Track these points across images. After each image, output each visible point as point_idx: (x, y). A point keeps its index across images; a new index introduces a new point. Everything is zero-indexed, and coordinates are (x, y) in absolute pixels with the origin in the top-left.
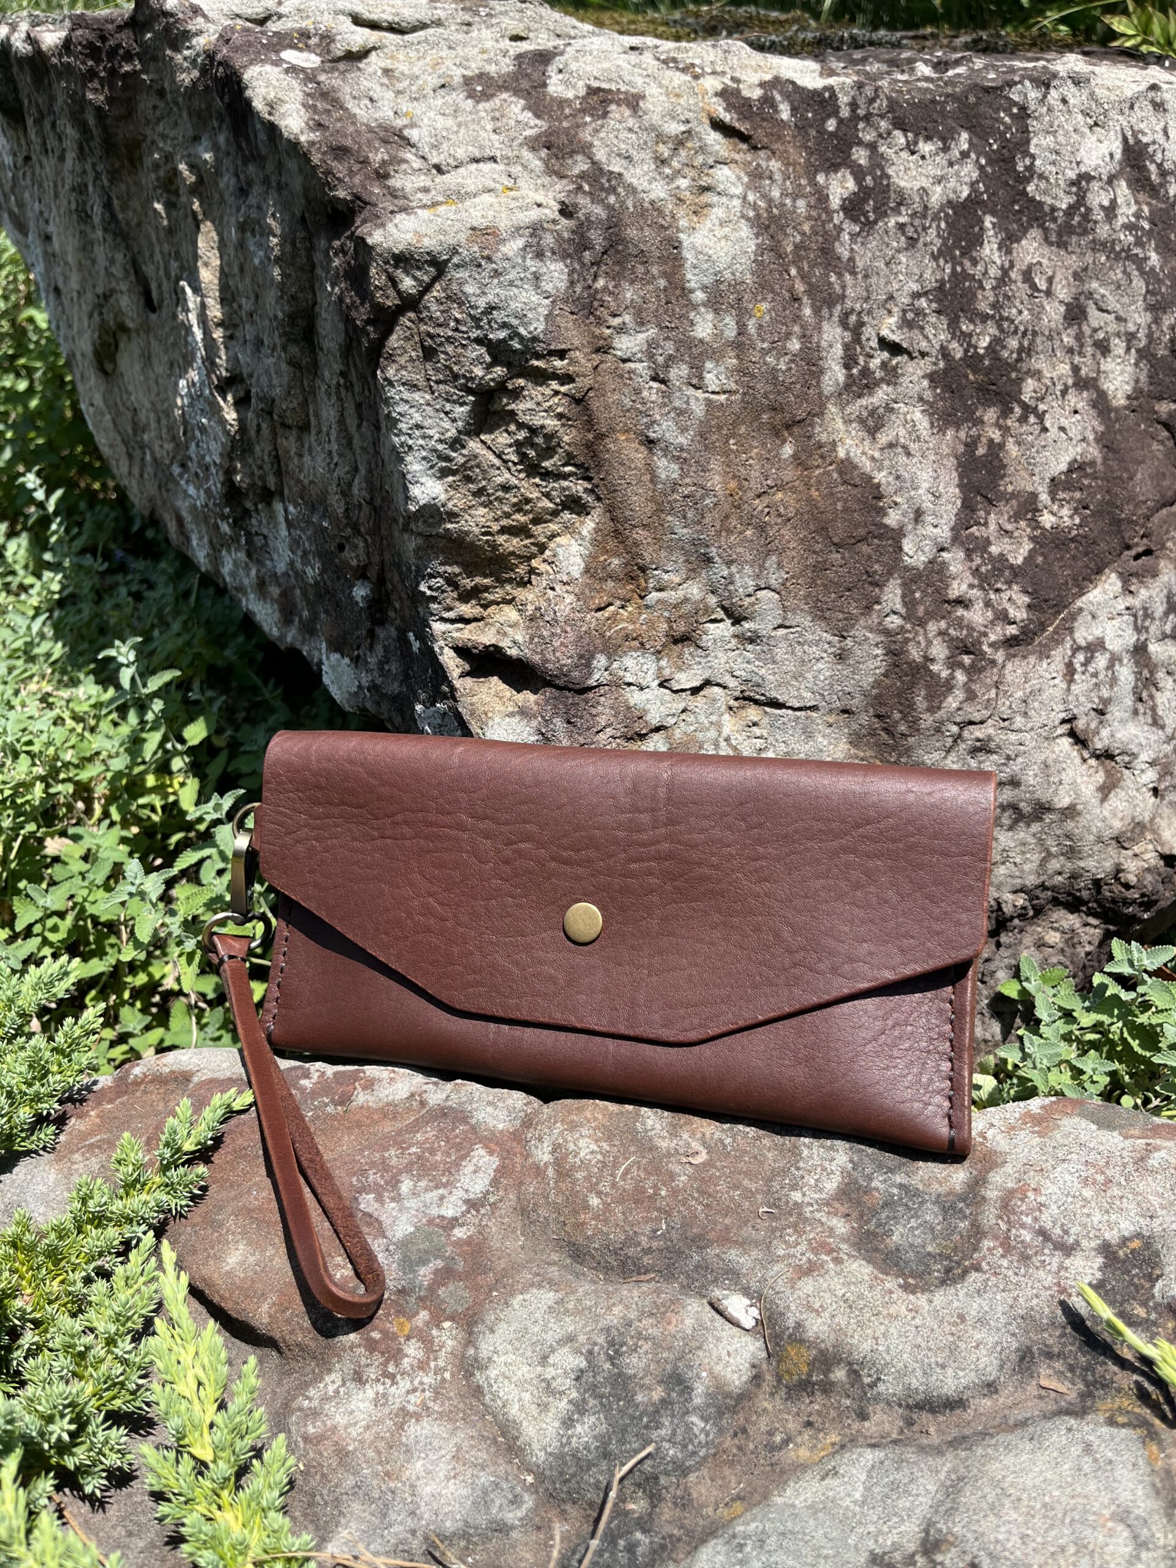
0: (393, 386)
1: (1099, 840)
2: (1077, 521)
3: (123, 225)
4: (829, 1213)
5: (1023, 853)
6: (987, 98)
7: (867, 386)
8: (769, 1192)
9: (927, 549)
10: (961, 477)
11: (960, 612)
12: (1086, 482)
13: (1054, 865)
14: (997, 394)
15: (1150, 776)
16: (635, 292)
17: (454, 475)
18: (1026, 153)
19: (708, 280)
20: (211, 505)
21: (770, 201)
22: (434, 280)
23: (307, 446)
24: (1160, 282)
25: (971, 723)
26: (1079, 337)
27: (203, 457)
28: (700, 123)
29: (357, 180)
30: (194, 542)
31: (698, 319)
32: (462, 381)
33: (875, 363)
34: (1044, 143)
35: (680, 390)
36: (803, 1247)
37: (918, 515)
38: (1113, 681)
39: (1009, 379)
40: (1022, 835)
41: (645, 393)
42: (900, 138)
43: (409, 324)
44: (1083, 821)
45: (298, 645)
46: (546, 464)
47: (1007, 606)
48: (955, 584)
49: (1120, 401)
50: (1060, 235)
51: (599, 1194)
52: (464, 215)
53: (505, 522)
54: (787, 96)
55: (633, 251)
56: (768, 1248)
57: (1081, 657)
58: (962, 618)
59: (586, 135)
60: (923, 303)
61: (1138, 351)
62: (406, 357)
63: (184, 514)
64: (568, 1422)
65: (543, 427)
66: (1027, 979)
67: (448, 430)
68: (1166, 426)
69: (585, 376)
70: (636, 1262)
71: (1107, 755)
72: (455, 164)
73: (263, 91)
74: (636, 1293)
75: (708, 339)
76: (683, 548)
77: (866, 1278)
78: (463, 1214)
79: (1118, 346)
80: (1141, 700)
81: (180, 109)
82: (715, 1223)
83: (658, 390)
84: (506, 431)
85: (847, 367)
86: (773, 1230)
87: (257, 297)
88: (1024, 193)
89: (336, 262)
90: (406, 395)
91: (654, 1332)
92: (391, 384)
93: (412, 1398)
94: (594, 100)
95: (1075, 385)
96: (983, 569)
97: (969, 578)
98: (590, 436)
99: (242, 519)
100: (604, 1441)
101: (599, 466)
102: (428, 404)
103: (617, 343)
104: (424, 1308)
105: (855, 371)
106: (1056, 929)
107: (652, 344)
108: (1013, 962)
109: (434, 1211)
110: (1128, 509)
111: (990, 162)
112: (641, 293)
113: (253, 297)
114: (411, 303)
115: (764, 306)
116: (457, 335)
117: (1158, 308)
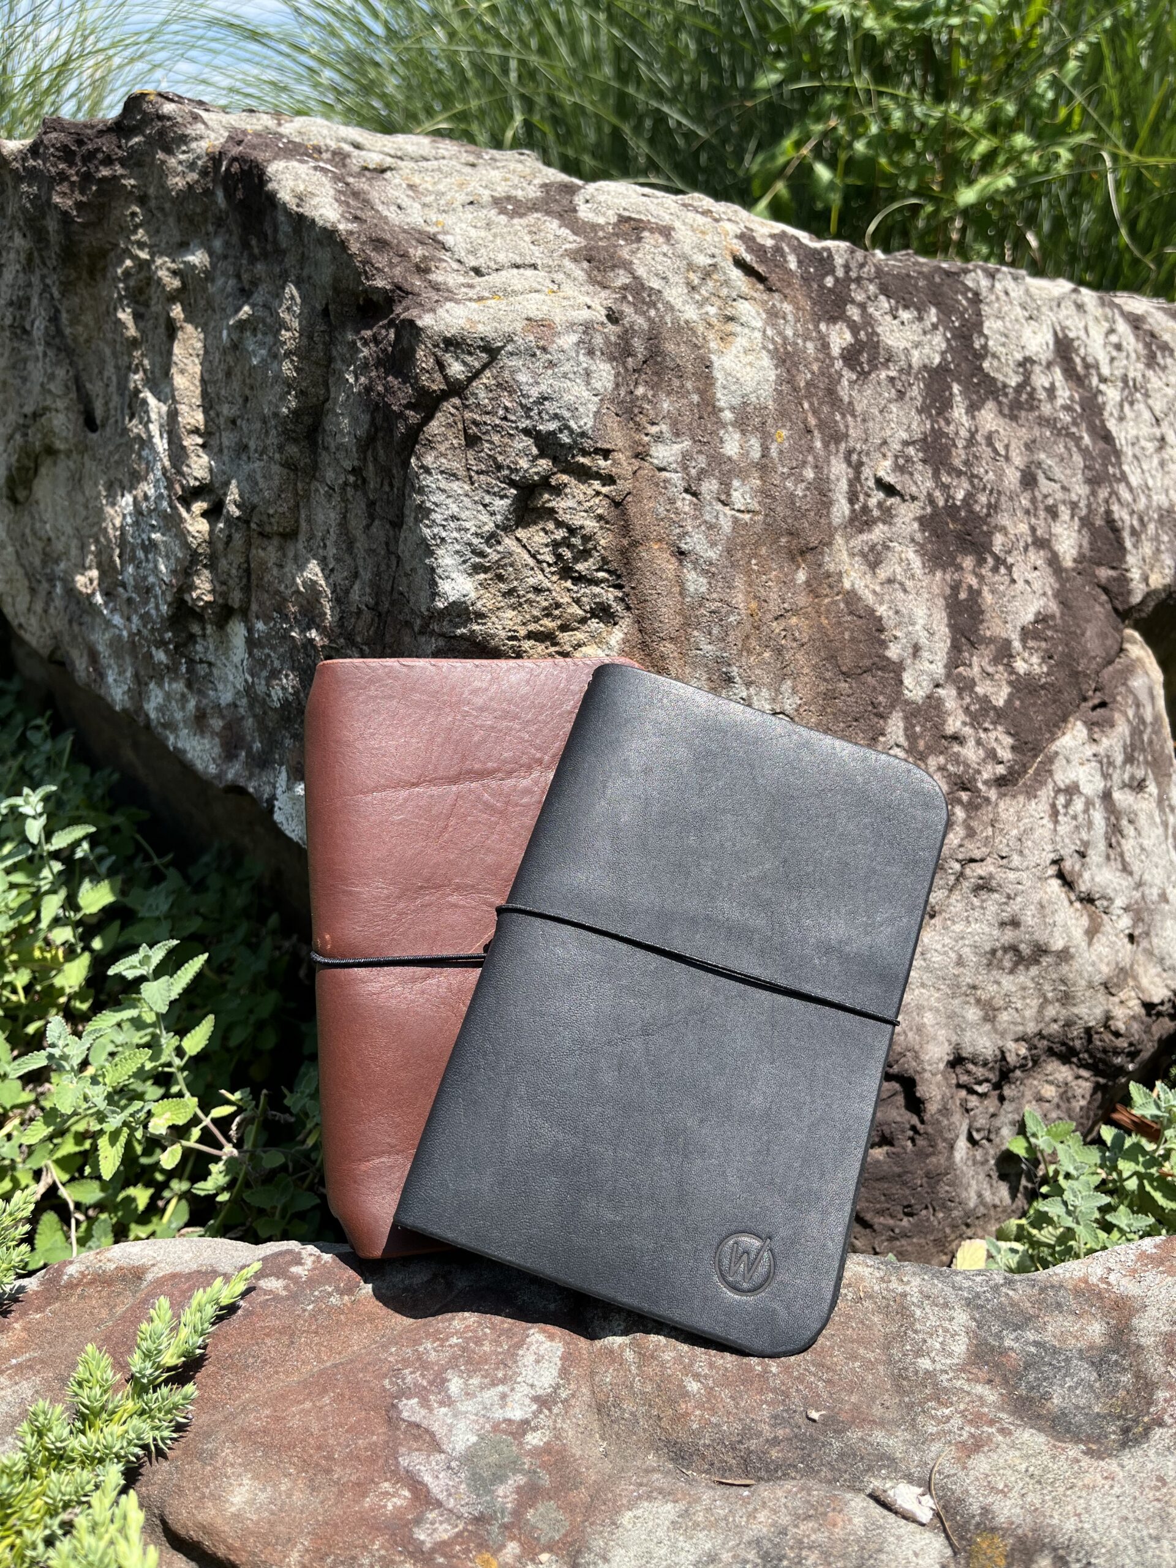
0: (430, 474)
1: (1090, 986)
2: (1045, 669)
3: (69, 341)
4: (968, 1380)
5: (1024, 998)
6: (948, 281)
7: (866, 523)
8: (890, 1362)
9: (925, 684)
10: (950, 616)
11: (956, 748)
12: (1049, 633)
13: (1051, 1011)
14: (973, 544)
15: (1125, 922)
16: (672, 402)
17: (485, 572)
18: (981, 333)
19: (736, 401)
20: (145, 632)
21: (785, 339)
22: (485, 367)
23: (291, 554)
24: (1093, 458)
25: (972, 860)
26: (1033, 500)
27: (145, 578)
28: (725, 259)
29: (397, 271)
30: (110, 679)
31: (726, 437)
32: (506, 472)
33: (873, 502)
34: (995, 326)
35: (711, 504)
36: (957, 1421)
37: (916, 649)
38: (1090, 825)
39: (982, 532)
40: (1022, 978)
41: (679, 504)
42: (884, 303)
43: (453, 411)
44: (1076, 965)
45: (242, 782)
46: (580, 567)
47: (995, 745)
48: (950, 720)
49: (1068, 563)
50: (1011, 409)
51: (697, 1376)
52: (518, 307)
53: (532, 627)
54: (794, 250)
55: (672, 365)
56: (913, 1427)
57: (1061, 800)
58: (958, 754)
59: (625, 253)
60: (911, 451)
61: (1081, 519)
62: (447, 444)
63: (101, 648)
65: (582, 527)
66: (1034, 1135)
67: (485, 524)
68: (1106, 590)
69: (626, 479)
70: (762, 1456)
71: (1088, 900)
72: (495, 267)
73: (291, 183)
74: (780, 1493)
75: (735, 457)
76: (706, 665)
77: (1044, 1447)
78: (536, 1414)
79: (1065, 512)
80: (1111, 846)
81: (165, 215)
82: (842, 1401)
83: (691, 502)
84: (543, 529)
85: (852, 500)
86: (910, 1406)
87: (246, 400)
88: (981, 369)
89: (365, 352)
90: (443, 484)
91: (820, 1537)
92: (427, 471)
94: (626, 227)
95: (1034, 543)
96: (973, 708)
97: (962, 717)
98: (625, 542)
99: (185, 645)
101: (631, 574)
102: (467, 495)
103: (653, 451)
104: (512, 1539)
105: (856, 507)
106: (1051, 1083)
107: (686, 456)
108: (1017, 1117)
109: (498, 1414)
110: (1083, 662)
111: (954, 337)
112: (677, 405)
113: (240, 401)
114: (457, 389)
115: (784, 433)
116: (504, 424)
117: (1094, 482)
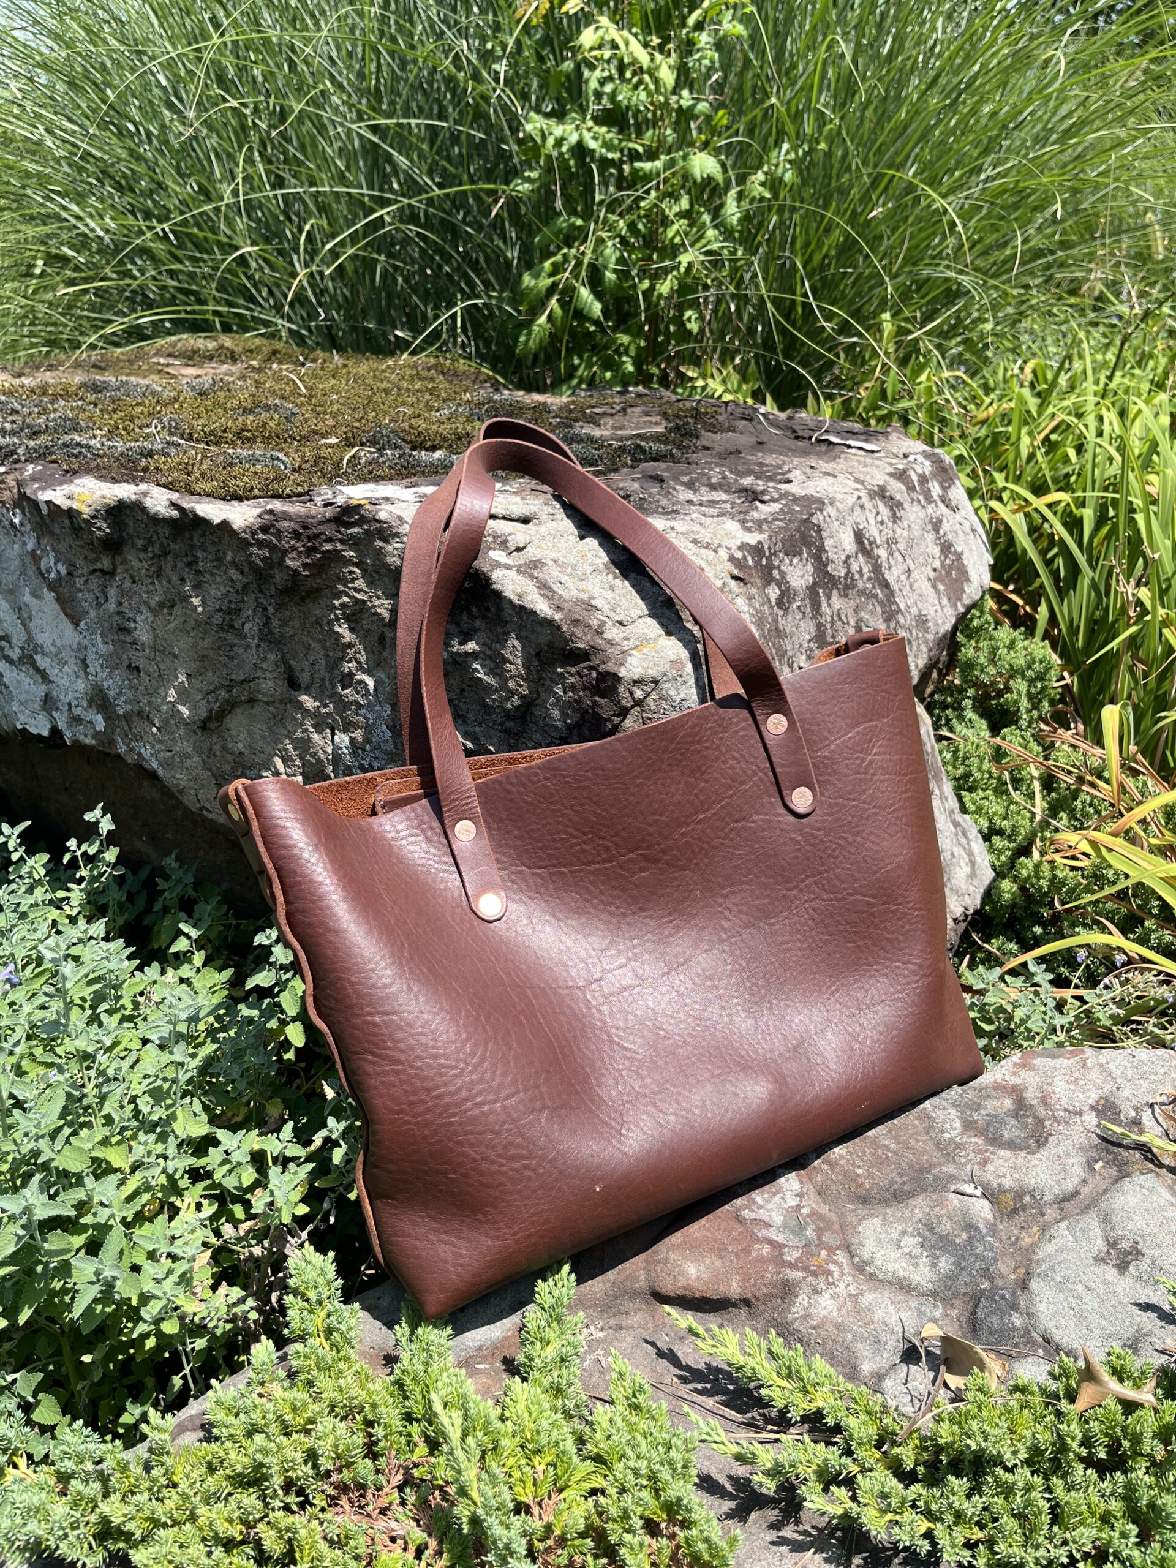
3: (279, 637)
4: (968, 1137)
8: (931, 1138)
18: (825, 551)
21: (756, 610)
22: (653, 690)
24: (884, 604)
28: (726, 577)
34: (829, 542)
36: (972, 1155)
42: (787, 560)
43: (637, 714)
50: (845, 591)
52: (663, 654)
54: (748, 552)
56: (955, 1162)
64: (934, 1265)
70: (902, 1190)
72: (632, 620)
74: (918, 1201)
77: (1011, 1155)
78: (801, 1202)
82: (924, 1159)
86: (949, 1155)
88: (828, 573)
89: (572, 680)
91: (943, 1212)
93: (851, 1288)
100: (957, 1264)
104: (822, 1249)
109: (785, 1206)
111: (815, 560)
114: (638, 703)
117: (887, 620)
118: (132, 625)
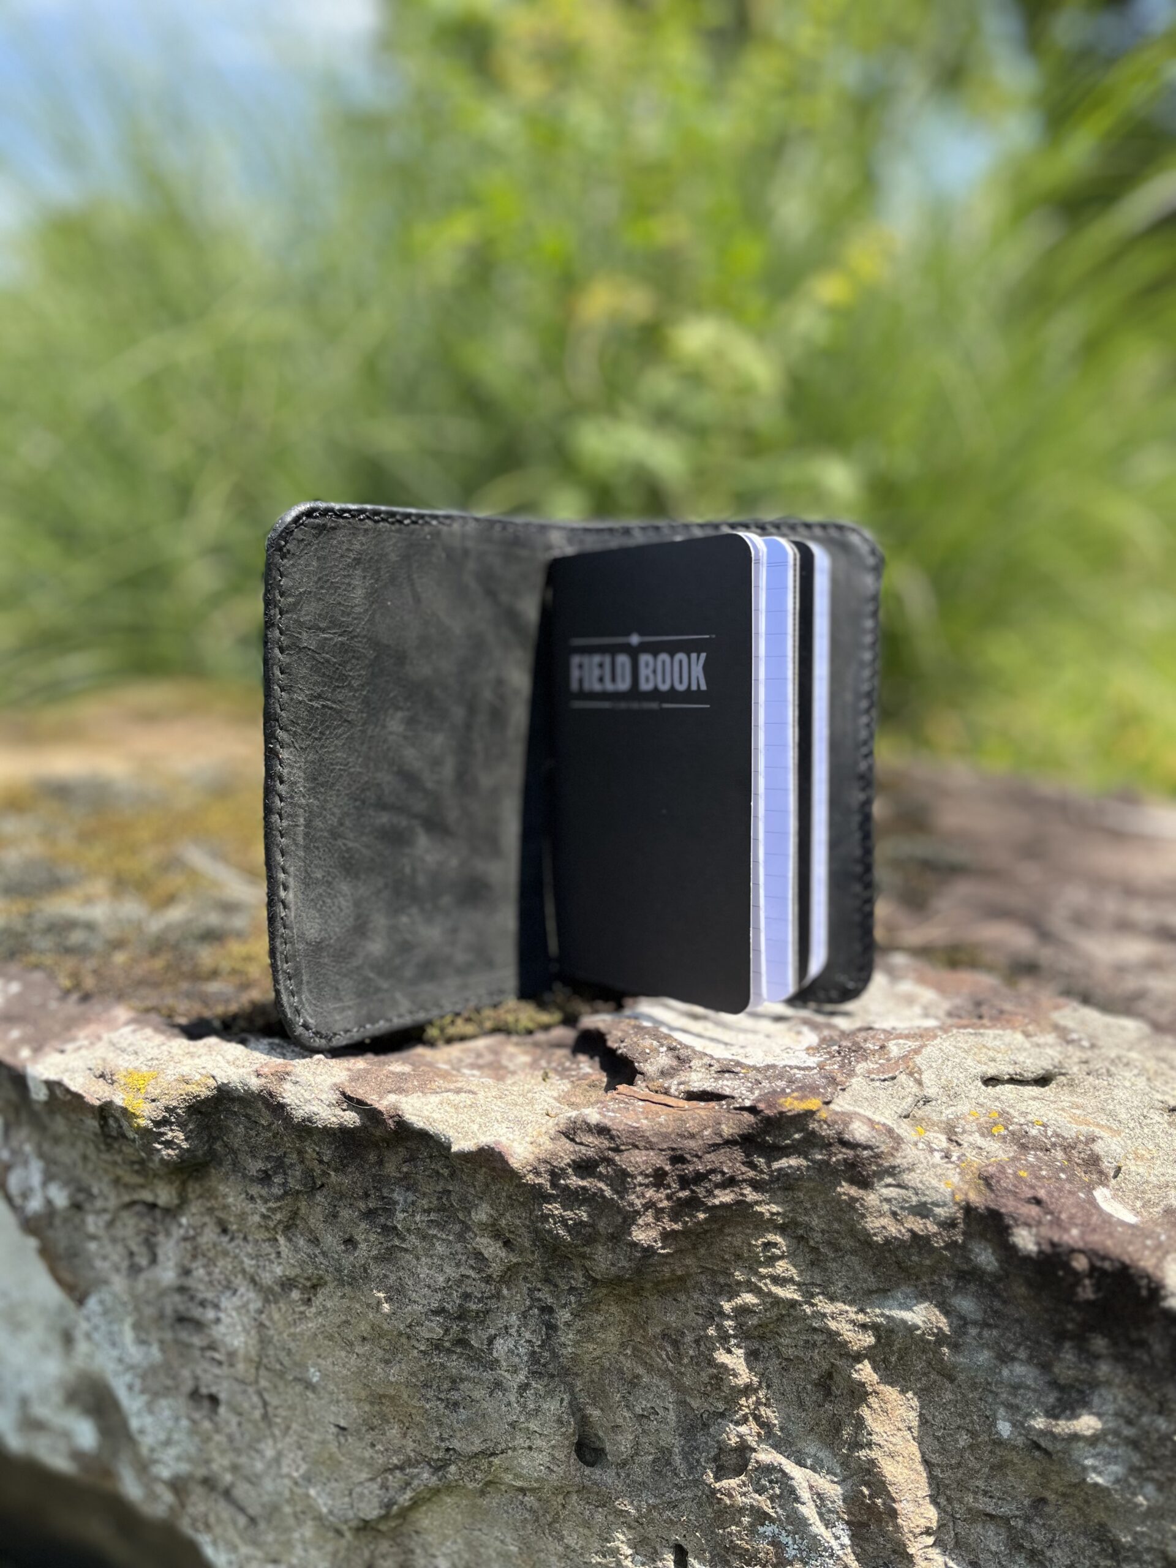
3: (565, 1361)
118: (211, 1314)
